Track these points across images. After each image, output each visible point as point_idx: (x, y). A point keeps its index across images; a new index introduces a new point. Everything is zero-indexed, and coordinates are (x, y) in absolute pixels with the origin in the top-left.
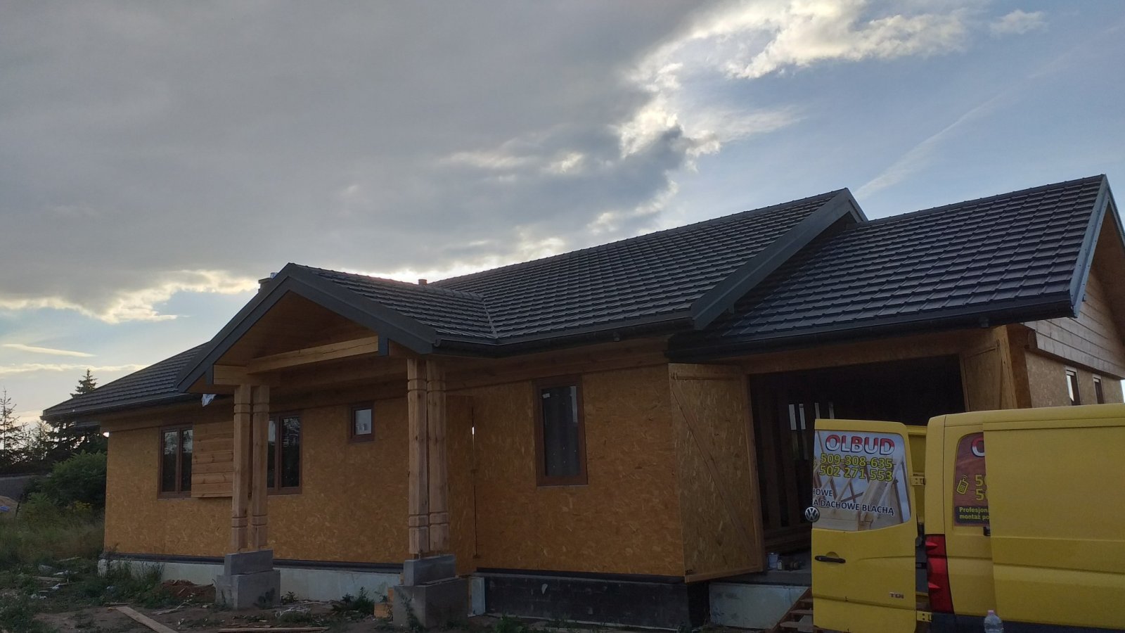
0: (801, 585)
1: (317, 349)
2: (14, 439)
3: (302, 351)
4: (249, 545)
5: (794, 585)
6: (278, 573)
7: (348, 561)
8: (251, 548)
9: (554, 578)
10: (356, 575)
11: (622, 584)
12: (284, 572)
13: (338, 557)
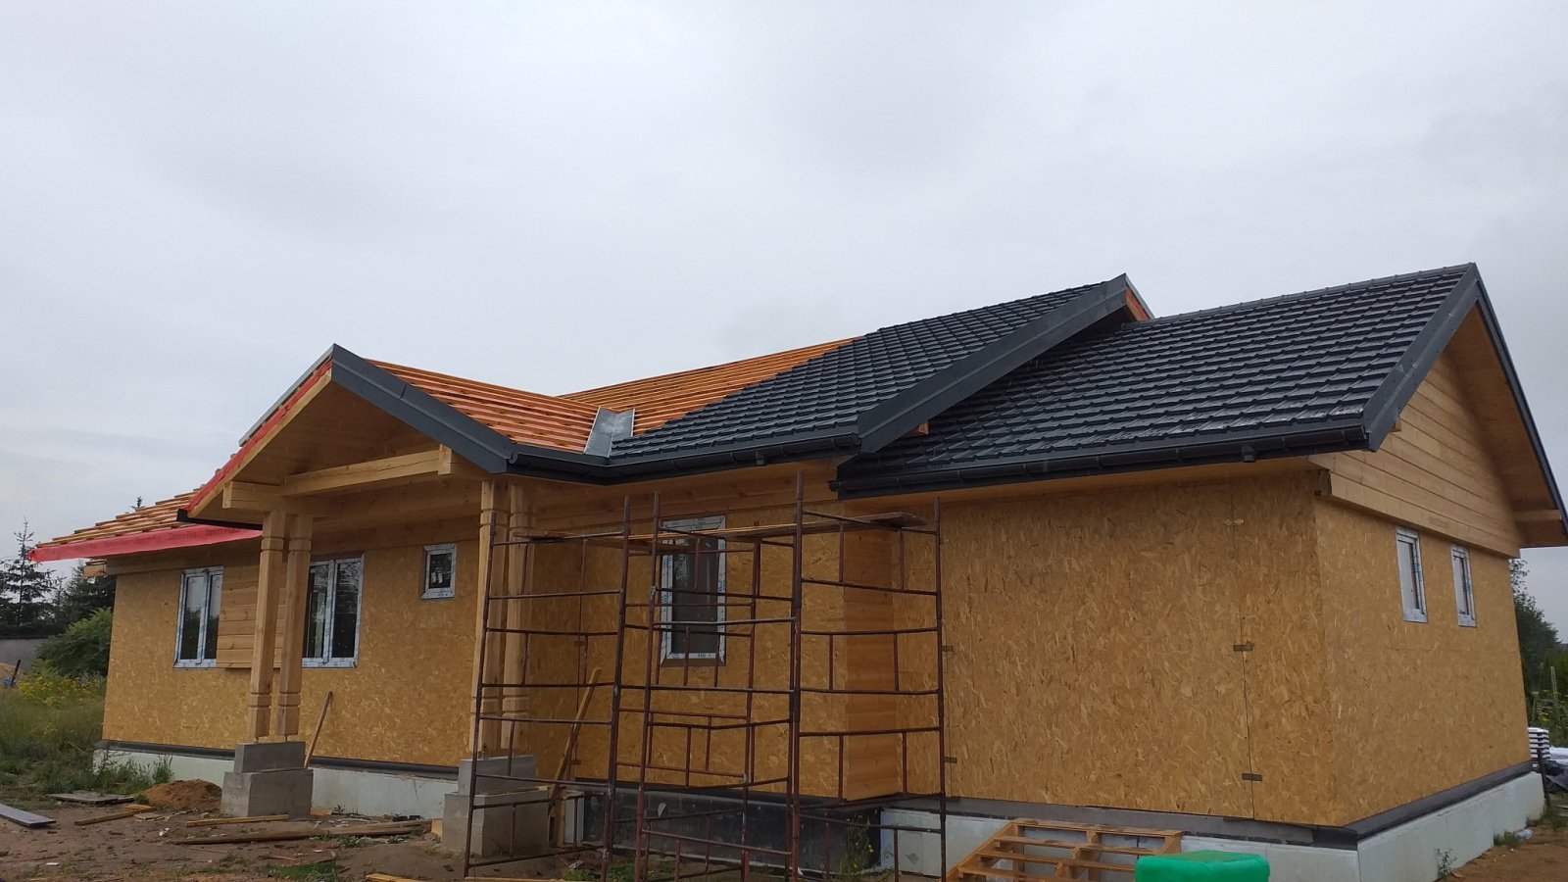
0: (1001, 818)
1: (371, 464)
2: (34, 588)
3: (351, 467)
4: (272, 732)
5: (995, 817)
6: (311, 774)
7: (411, 762)
8: (274, 737)
9: (675, 795)
10: (419, 781)
11: (762, 806)
12: (319, 773)
13: (398, 757)
